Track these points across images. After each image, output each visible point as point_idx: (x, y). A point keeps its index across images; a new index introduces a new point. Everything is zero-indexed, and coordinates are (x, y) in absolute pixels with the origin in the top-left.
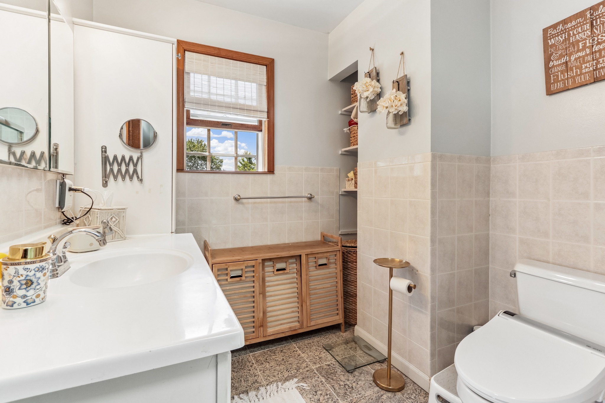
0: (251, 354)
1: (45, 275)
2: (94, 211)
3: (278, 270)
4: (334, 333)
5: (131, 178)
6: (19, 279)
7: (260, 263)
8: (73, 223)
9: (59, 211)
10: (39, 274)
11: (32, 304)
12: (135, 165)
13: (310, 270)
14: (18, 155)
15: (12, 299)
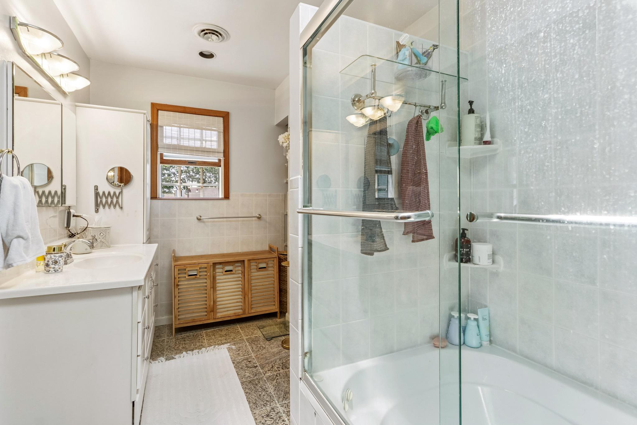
0: (204, 331)
1: (62, 259)
2: (89, 229)
3: (226, 271)
4: (272, 319)
5: (115, 206)
6: (52, 260)
7: (211, 266)
8: (75, 236)
9: (67, 229)
10: (60, 259)
11: (57, 272)
12: (117, 198)
13: (252, 272)
14: (40, 193)
15: (49, 269)
